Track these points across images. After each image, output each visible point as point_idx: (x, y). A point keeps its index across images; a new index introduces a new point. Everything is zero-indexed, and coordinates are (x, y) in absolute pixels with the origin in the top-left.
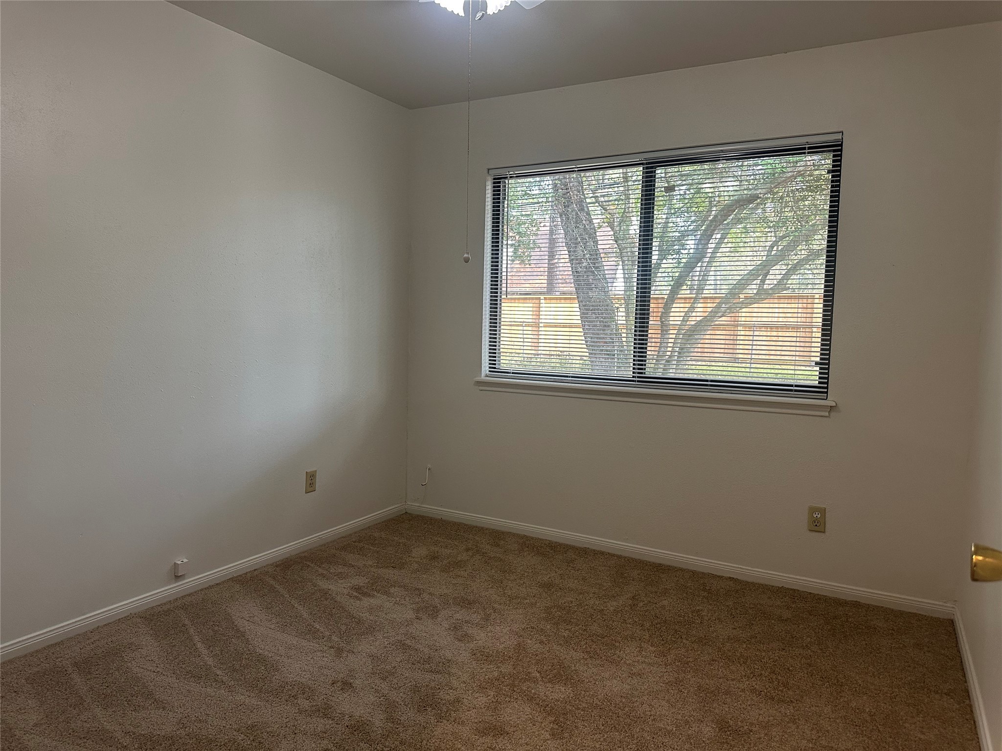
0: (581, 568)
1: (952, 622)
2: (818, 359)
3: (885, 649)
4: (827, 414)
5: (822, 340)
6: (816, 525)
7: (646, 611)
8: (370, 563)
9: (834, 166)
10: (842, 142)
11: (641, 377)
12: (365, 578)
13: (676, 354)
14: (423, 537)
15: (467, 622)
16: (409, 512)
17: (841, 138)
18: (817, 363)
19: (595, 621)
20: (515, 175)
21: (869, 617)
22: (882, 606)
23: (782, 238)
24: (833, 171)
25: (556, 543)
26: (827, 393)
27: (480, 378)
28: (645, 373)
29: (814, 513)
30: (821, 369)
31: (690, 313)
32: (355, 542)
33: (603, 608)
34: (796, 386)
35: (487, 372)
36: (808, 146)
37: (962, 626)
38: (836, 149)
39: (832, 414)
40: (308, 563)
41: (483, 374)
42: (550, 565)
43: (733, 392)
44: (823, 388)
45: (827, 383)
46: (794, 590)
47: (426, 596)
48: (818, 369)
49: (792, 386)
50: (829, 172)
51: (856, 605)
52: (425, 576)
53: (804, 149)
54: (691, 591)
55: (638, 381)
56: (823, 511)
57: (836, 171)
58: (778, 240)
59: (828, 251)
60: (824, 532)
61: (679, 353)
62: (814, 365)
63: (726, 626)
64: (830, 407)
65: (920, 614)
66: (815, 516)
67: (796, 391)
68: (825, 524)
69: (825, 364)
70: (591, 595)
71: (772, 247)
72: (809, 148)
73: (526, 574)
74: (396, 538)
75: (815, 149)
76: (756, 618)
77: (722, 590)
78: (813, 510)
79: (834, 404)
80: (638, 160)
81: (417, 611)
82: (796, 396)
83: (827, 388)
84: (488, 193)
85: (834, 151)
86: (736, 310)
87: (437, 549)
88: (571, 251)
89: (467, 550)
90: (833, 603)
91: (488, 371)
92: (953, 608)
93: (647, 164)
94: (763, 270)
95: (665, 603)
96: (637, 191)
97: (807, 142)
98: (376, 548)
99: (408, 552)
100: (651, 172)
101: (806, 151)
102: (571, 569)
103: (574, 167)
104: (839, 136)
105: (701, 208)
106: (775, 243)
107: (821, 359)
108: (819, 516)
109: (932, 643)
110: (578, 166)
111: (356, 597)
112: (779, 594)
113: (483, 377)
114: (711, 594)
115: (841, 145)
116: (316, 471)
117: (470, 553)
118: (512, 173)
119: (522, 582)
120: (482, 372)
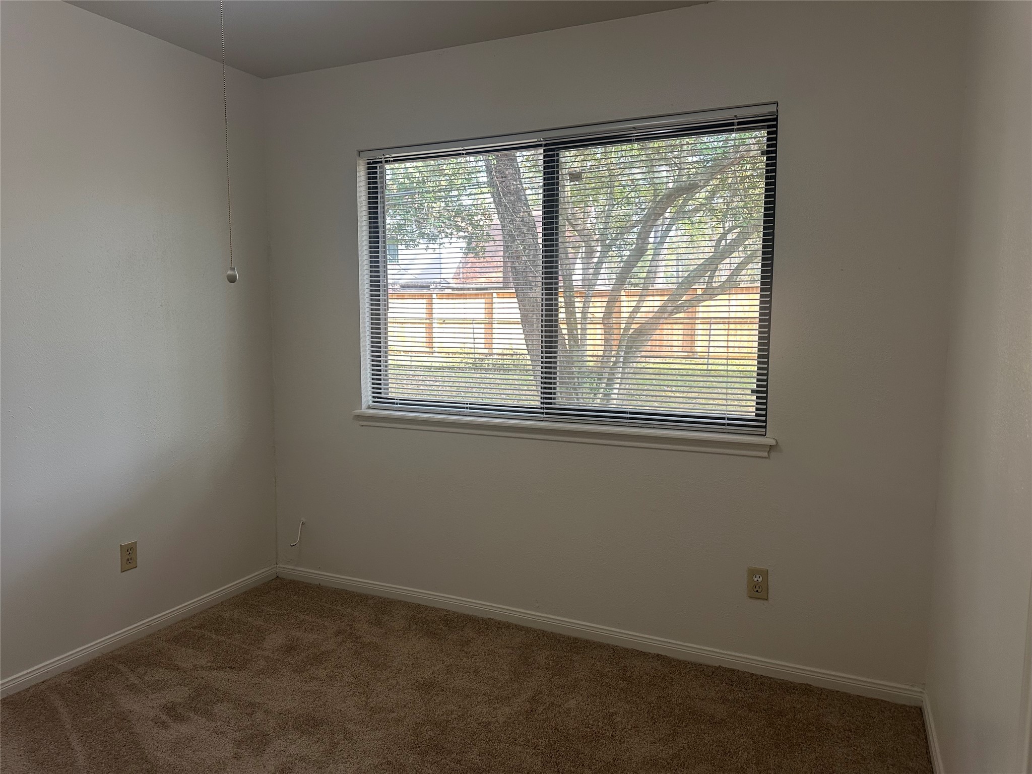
0: (476, 653)
1: (919, 712)
2: (754, 387)
3: (839, 765)
4: (766, 454)
5: (759, 363)
6: (757, 591)
7: (545, 721)
8: (203, 662)
9: (768, 146)
10: (777, 116)
11: (549, 409)
12: (187, 688)
13: (621, 359)
14: (286, 617)
15: (302, 759)
16: (280, 576)
17: (776, 110)
18: (753, 391)
19: (475, 745)
20: (391, 159)
21: (821, 711)
22: (838, 690)
23: (730, 230)
24: (768, 152)
25: (454, 613)
26: (765, 427)
27: (359, 411)
28: (555, 404)
29: (754, 577)
30: (757, 398)
31: (635, 313)
32: (194, 628)
33: (490, 719)
34: (729, 419)
35: (371, 403)
36: (737, 121)
37: (933, 725)
38: (770, 123)
39: (773, 454)
40: (121, 667)
41: (364, 406)
42: (438, 651)
43: (655, 426)
44: (759, 422)
45: (765, 415)
46: (734, 670)
47: (259, 715)
48: (754, 398)
49: (723, 419)
50: (763, 153)
51: (806, 690)
52: (268, 681)
53: (732, 124)
54: (607, 681)
55: (547, 413)
56: (765, 574)
57: (771, 152)
58: (726, 232)
59: (764, 253)
60: (767, 600)
61: (625, 358)
62: (750, 393)
63: (644, 740)
64: (769, 447)
65: (882, 701)
66: (756, 579)
67: (729, 425)
68: (768, 589)
69: (762, 392)
70: (480, 699)
71: (719, 240)
72: (739, 123)
73: (404, 668)
74: (250, 619)
75: (746, 125)
76: (682, 723)
77: (645, 677)
78: (752, 572)
79: (773, 442)
80: (536, 140)
81: (239, 743)
82: (730, 431)
83: (765, 421)
84: (360, 181)
85: (769, 127)
86: (683, 309)
87: (298, 634)
88: (508, 246)
89: (338, 633)
90: (779, 690)
91: (371, 401)
92: (921, 692)
93: (546, 145)
94: (712, 264)
95: (572, 704)
96: (538, 180)
97: (735, 116)
98: (219, 637)
99: (259, 641)
100: (553, 156)
101: (735, 127)
102: (464, 656)
103: (461, 148)
104: (773, 108)
105: (642, 198)
106: (723, 236)
107: (758, 386)
108: (760, 580)
109: (897, 749)
110: (466, 148)
111: (163, 723)
112: (715, 679)
113: (364, 410)
114: (632, 683)
115: (776, 120)
116: (136, 543)
117: (339, 639)
118: (388, 156)
119: (395, 682)
120: (363, 403)
